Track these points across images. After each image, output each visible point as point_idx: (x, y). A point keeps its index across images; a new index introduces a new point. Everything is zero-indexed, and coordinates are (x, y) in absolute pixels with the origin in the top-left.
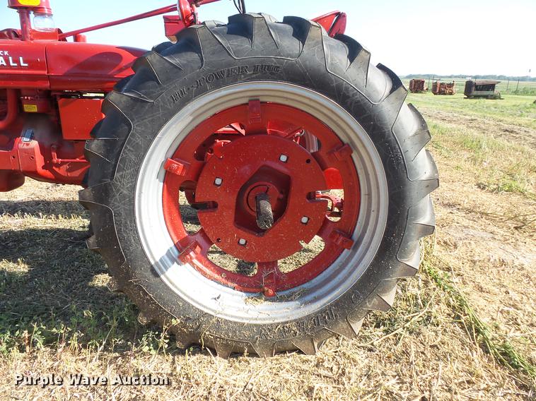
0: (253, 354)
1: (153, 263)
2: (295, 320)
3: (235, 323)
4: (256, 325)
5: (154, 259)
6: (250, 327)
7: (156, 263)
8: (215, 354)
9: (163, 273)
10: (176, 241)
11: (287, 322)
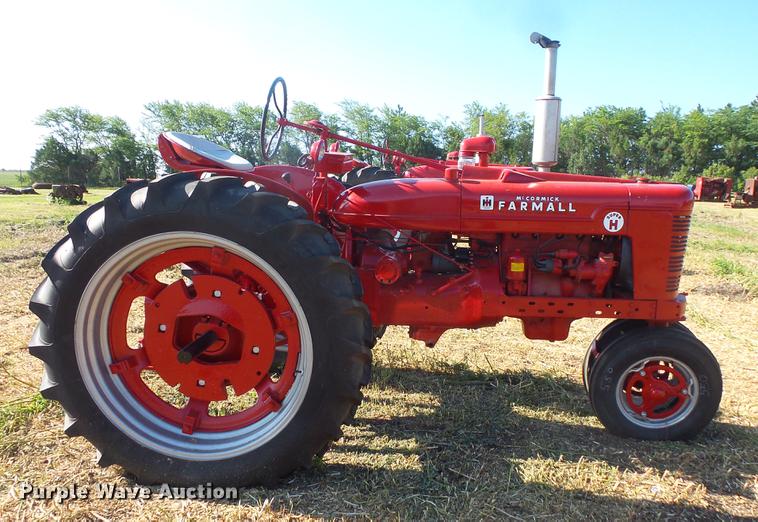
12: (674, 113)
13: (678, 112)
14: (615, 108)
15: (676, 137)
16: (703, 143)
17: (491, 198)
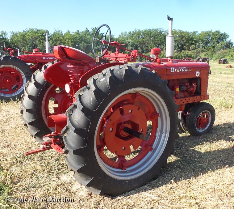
12: (60, 32)
13: (61, 32)
14: (37, 30)
15: (63, 41)
16: (72, 44)
17: (173, 68)
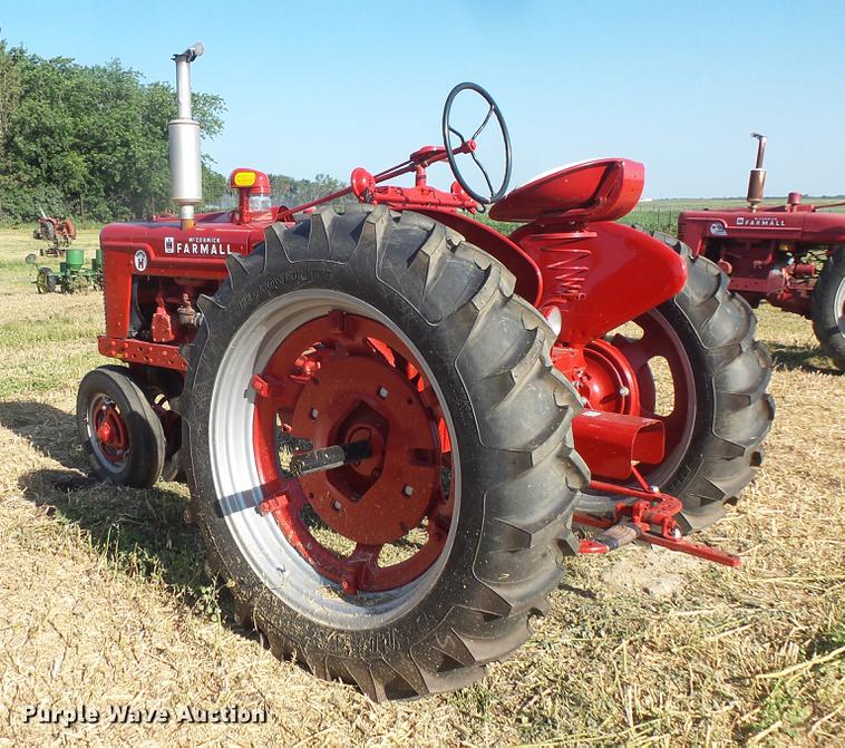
0: (302, 664)
1: (219, 497)
2: (352, 632)
3: (289, 609)
4: (310, 622)
5: (222, 493)
6: (303, 621)
7: (223, 499)
8: (267, 647)
9: (228, 514)
10: (263, 482)
11: (342, 632)
